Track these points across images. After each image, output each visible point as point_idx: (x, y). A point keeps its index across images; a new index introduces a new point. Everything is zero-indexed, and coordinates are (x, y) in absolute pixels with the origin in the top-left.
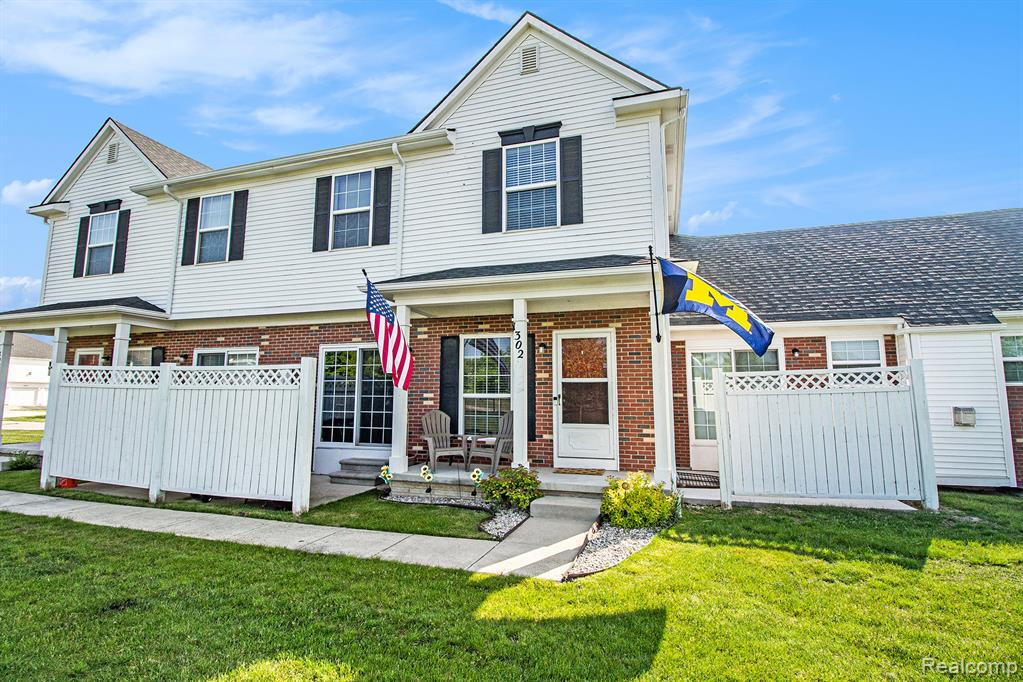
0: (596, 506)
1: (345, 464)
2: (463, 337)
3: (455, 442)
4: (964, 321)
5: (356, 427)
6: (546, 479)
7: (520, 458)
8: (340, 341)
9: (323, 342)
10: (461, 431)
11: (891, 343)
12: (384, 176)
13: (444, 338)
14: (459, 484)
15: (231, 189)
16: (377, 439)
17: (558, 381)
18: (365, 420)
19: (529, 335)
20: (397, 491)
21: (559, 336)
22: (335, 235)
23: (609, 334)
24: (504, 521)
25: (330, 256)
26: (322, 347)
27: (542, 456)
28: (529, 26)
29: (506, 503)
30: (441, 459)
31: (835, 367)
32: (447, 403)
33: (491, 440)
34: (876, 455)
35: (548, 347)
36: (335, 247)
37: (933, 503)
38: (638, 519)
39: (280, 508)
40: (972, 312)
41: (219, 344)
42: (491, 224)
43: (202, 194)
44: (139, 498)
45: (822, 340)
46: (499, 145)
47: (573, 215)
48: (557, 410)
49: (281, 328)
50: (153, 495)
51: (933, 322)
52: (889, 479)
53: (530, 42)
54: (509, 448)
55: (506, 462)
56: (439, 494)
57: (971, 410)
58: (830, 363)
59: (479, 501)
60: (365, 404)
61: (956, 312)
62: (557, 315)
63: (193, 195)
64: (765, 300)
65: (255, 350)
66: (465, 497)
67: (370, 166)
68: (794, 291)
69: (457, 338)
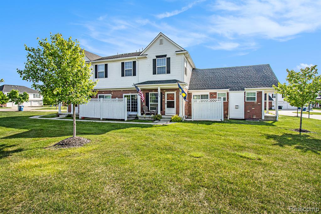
0: (170, 119)
1: (129, 115)
2: (150, 93)
3: (148, 111)
4: (239, 90)
5: (131, 109)
6: (163, 116)
7: (159, 113)
8: (127, 93)
9: (124, 93)
10: (150, 109)
11: (228, 94)
12: (134, 63)
13: (146, 93)
14: (150, 117)
15: (104, 64)
16: (135, 111)
17: (166, 101)
18: (132, 108)
19: (161, 93)
20: (139, 118)
21: (166, 93)
22: (125, 74)
23: (175, 93)
24: (156, 121)
25: (125, 78)
26: (123, 94)
27: (163, 113)
28: (161, 35)
29: (157, 119)
30: (146, 113)
31: (218, 98)
32: (147, 104)
33: (155, 111)
34: (215, 112)
35: (164, 95)
36: (125, 76)
37: (223, 120)
38: (175, 121)
39: (123, 120)
40: (241, 88)
41: (103, 94)
42: (154, 73)
43: (98, 64)
44: (99, 119)
45: (216, 93)
46: (156, 58)
47: (169, 72)
48: (166, 106)
49: (115, 91)
50: (101, 119)
51: (233, 90)
52: (217, 116)
53: (161, 38)
54: (157, 112)
55: (157, 114)
56: (146, 119)
57: (238, 106)
58: (217, 97)
59: (153, 119)
60: (132, 105)
61: (239, 88)
62: (166, 89)
63: (96, 64)
64: (207, 85)
65: (111, 95)
66: (150, 119)
67: (132, 61)
68: (213, 83)
69: (149, 93)
